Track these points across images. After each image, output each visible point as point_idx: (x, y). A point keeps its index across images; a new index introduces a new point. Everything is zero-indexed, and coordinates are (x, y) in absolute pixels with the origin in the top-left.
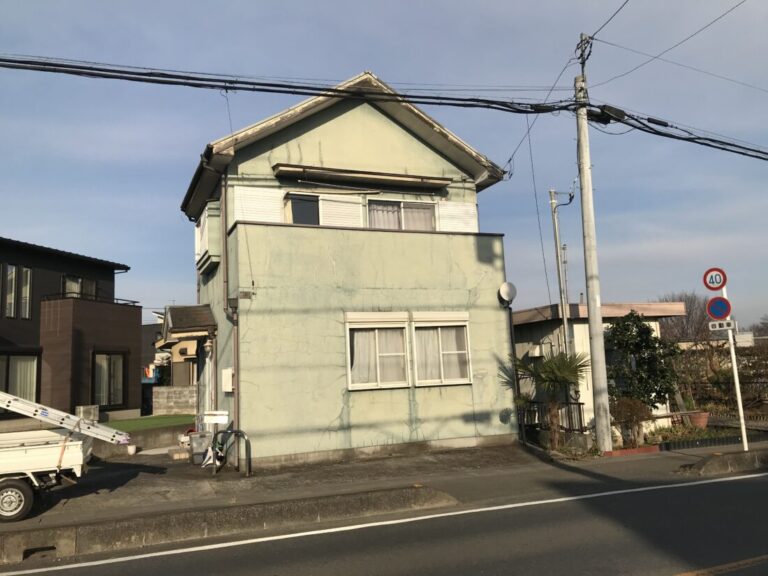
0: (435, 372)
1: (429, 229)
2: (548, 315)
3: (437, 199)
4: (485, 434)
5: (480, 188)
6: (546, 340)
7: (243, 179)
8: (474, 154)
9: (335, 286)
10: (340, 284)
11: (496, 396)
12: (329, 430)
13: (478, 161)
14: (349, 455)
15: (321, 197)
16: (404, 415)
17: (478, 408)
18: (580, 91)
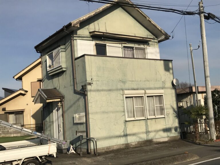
0: (153, 113)
1: (143, 58)
2: (188, 90)
3: (146, 46)
4: (170, 136)
5: (159, 42)
6: (185, 100)
7: (79, 37)
8: (160, 29)
9: (119, 80)
10: (121, 79)
11: (173, 122)
12: (120, 136)
13: (161, 32)
14: (127, 146)
15: (107, 44)
16: (144, 130)
17: (168, 126)
18: (202, 7)
